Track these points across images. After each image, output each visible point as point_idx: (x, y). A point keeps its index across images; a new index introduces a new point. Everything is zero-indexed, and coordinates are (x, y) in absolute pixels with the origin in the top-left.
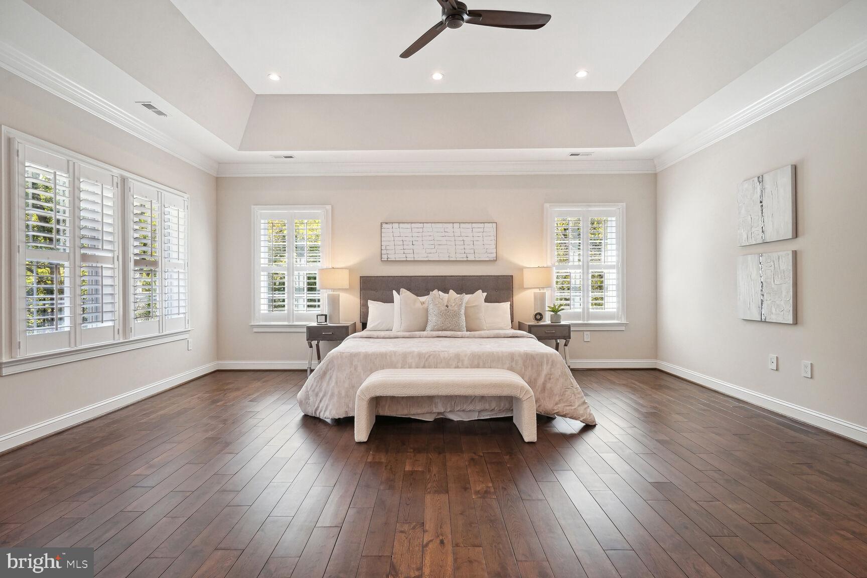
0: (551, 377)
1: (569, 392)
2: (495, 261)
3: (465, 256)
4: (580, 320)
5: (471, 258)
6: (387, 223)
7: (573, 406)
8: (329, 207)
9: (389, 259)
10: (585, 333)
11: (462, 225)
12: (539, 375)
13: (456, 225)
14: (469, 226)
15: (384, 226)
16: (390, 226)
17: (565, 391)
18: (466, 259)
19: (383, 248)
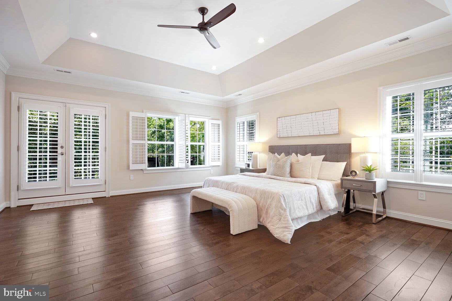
0: (270, 206)
1: (275, 218)
2: (338, 134)
3: (318, 132)
4: (412, 180)
5: (322, 133)
6: (279, 118)
7: (274, 226)
8: (258, 113)
9: (280, 137)
10: (420, 192)
11: (317, 113)
12: (267, 204)
13: (314, 114)
14: (321, 113)
15: (278, 119)
16: (281, 119)
17: (274, 217)
18: (319, 134)
19: (278, 131)
